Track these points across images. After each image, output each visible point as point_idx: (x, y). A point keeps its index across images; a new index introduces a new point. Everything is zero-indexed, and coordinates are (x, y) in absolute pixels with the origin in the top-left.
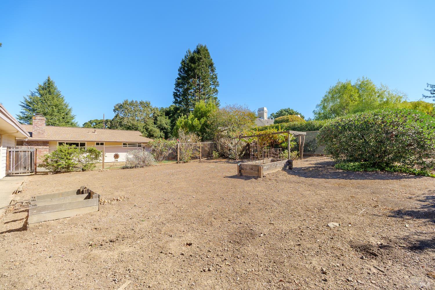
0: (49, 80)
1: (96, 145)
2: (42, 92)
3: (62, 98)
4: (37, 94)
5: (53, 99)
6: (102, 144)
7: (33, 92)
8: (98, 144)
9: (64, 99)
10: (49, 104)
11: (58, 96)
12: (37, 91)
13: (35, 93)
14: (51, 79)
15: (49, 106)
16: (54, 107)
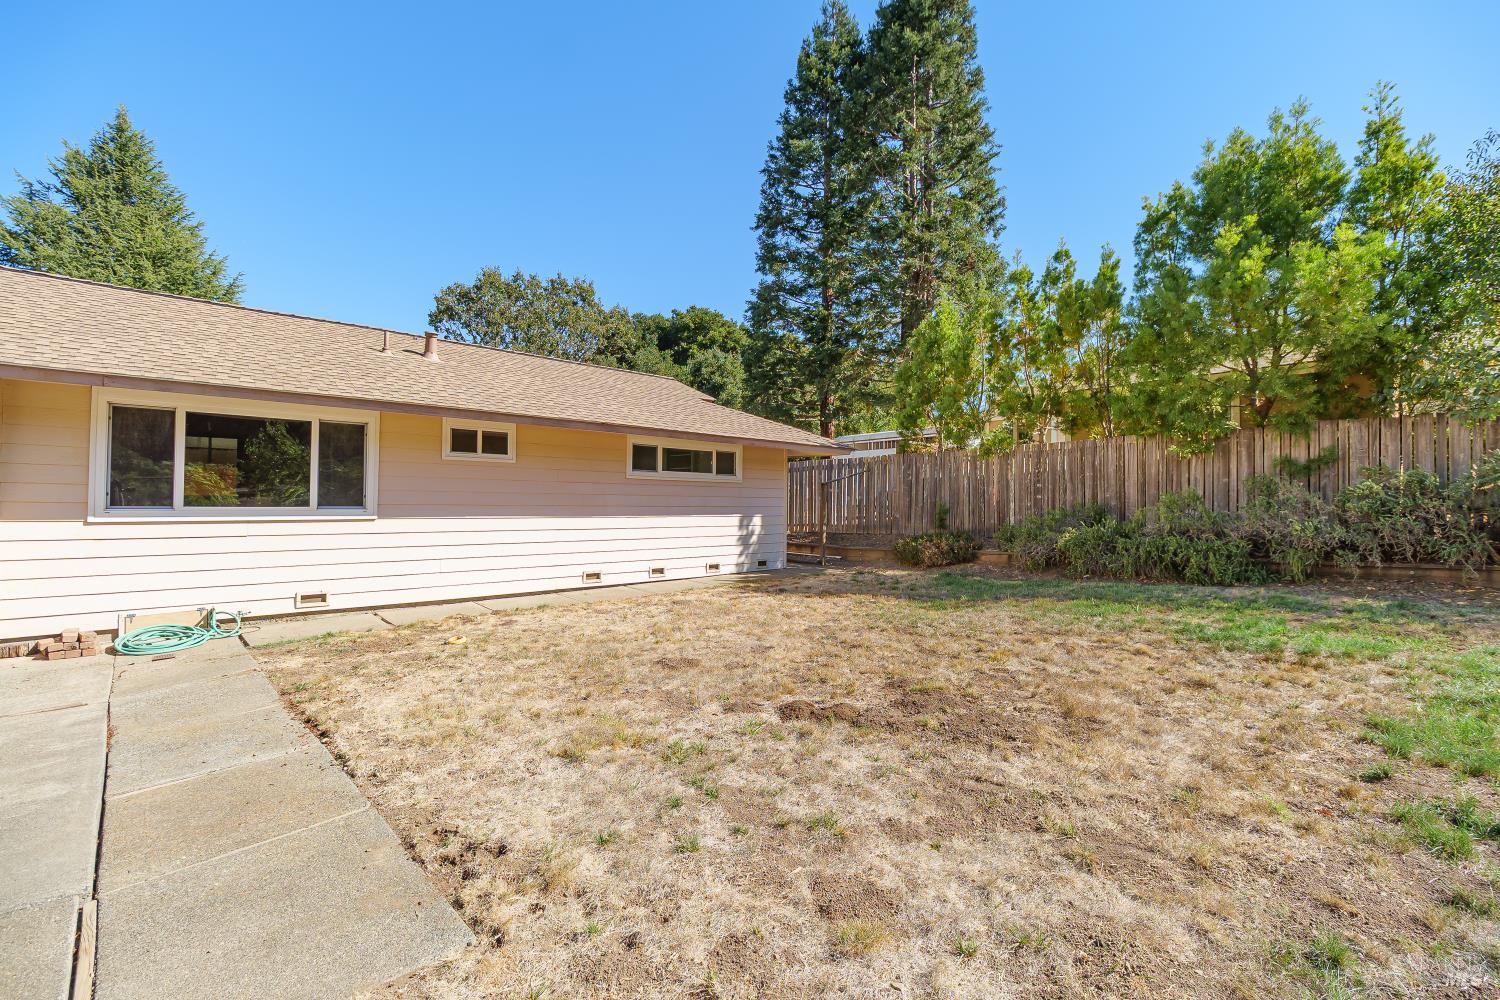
0: (120, 130)
1: (455, 448)
2: (81, 184)
3: (193, 230)
4: (57, 199)
5: (143, 224)
6: (496, 443)
7: (37, 187)
8: (463, 441)
9: (203, 233)
10: (119, 244)
11: (171, 212)
12: (59, 186)
13: (49, 188)
14: (135, 126)
15: (120, 257)
16: (147, 264)
